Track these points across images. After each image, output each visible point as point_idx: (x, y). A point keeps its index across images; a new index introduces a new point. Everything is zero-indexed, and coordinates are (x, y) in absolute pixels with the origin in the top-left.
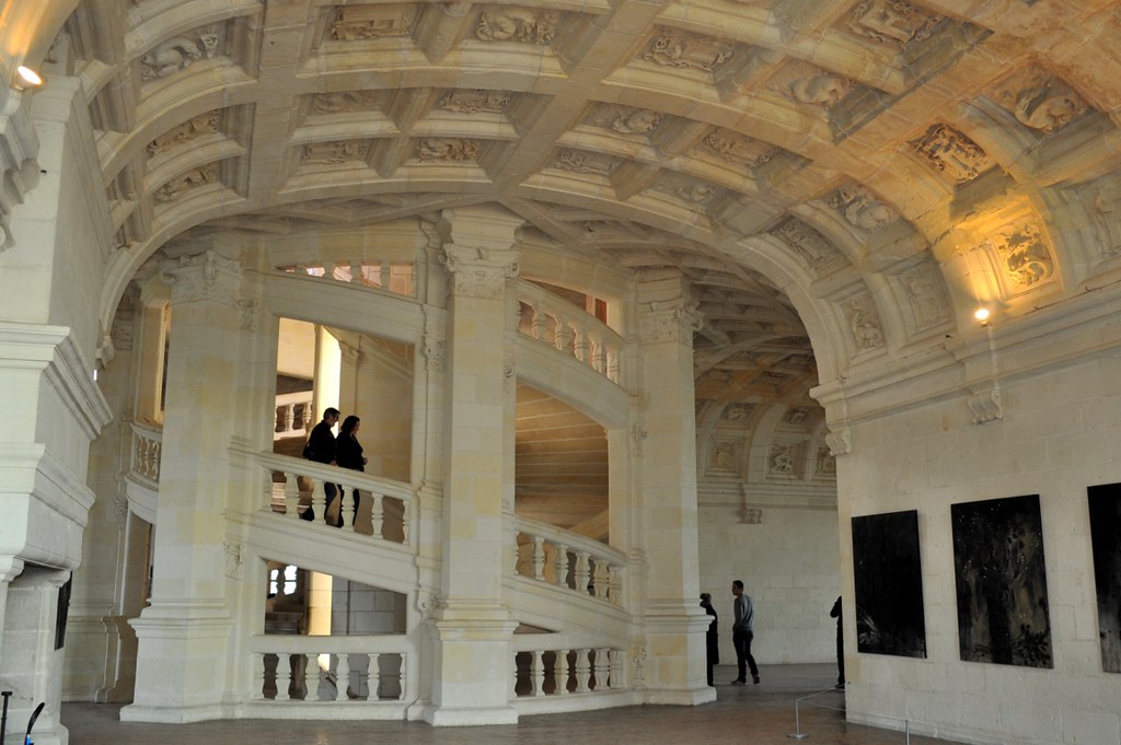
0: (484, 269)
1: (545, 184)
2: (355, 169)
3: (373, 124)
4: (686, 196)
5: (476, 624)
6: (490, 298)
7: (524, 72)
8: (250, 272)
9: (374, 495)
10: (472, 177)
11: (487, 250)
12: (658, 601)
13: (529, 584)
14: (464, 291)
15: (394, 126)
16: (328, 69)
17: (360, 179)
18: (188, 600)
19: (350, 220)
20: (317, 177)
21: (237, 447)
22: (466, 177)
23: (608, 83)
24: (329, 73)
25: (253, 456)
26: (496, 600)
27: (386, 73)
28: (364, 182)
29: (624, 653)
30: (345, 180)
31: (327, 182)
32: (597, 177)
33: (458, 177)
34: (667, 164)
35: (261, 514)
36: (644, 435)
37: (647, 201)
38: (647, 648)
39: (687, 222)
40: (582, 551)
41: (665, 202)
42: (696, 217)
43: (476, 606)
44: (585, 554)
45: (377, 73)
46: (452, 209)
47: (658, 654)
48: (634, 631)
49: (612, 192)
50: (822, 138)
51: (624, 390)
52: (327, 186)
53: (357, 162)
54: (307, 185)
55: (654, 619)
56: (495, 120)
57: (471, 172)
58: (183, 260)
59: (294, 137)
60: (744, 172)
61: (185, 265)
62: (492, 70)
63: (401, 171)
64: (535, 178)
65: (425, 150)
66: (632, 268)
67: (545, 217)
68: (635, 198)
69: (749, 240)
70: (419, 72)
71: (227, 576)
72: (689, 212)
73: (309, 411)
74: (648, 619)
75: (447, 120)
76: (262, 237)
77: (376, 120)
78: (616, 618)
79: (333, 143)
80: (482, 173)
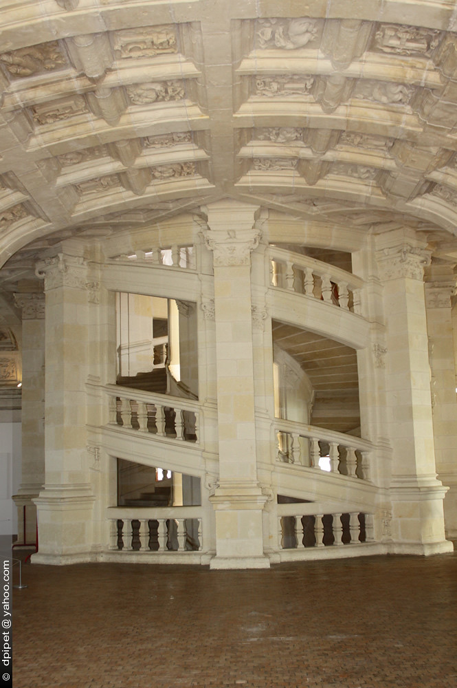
0: (234, 245)
1: (252, 182)
2: (117, 193)
3: (108, 166)
4: (356, 175)
5: (237, 498)
6: (239, 266)
7: (177, 120)
8: (92, 264)
9: (175, 410)
10: (200, 185)
11: (234, 231)
12: (399, 476)
13: (287, 468)
14: (220, 262)
15: (121, 164)
16: (45, 143)
17: (122, 199)
18: (63, 486)
19: (144, 221)
20: (94, 202)
21: (90, 382)
22: (196, 186)
23: (239, 116)
24: (47, 145)
25: (101, 388)
26: (253, 481)
27: (85, 138)
28: (127, 200)
29: (373, 516)
30: (114, 201)
31: (102, 204)
32: (289, 171)
33: (190, 187)
34: (323, 158)
35: (108, 426)
36: (384, 352)
37: (330, 183)
38: (392, 512)
39: (365, 194)
40: (332, 442)
41: (344, 181)
42: (370, 189)
43: (240, 486)
44: (334, 444)
45: (78, 139)
46: (205, 205)
47: (400, 517)
48: (380, 499)
49: (303, 180)
50: (412, 126)
51: (365, 319)
52: (103, 206)
53: (118, 188)
54: (89, 208)
55: (394, 490)
56: (188, 148)
57: (197, 182)
58: (47, 261)
59: (57, 183)
60: (382, 155)
61: (50, 263)
62: (155, 123)
63: (148, 189)
64: (243, 179)
65: (157, 174)
66: (366, 225)
67: (271, 202)
68: (320, 182)
69: (415, 201)
70: (106, 133)
71: (91, 468)
72: (364, 187)
73: (165, 350)
74: (391, 490)
75: (154, 154)
76: (97, 239)
77: (108, 163)
78: (364, 490)
79: (91, 180)
80: (206, 181)
